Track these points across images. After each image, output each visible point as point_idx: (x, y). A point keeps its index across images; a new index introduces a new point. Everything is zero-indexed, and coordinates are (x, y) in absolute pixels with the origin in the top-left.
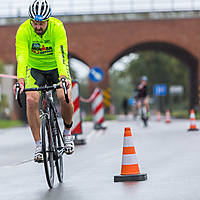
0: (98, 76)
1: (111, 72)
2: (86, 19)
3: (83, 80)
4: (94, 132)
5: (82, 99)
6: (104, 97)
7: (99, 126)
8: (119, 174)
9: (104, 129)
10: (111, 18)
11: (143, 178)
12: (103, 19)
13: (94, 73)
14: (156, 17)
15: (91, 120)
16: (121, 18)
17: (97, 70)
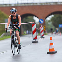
0: (42, 22)
1: (46, 20)
2: (38, 4)
3: (37, 23)
4: (41, 39)
5: (37, 28)
6: (44, 28)
7: (42, 37)
8: (48, 52)
9: (44, 38)
10: (46, 4)
11: (56, 53)
12: (43, 4)
13: (41, 21)
14: (60, 4)
15: (40, 35)
16: (49, 4)
17: (42, 20)
